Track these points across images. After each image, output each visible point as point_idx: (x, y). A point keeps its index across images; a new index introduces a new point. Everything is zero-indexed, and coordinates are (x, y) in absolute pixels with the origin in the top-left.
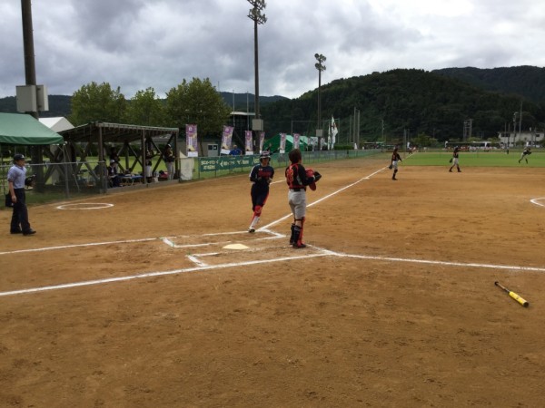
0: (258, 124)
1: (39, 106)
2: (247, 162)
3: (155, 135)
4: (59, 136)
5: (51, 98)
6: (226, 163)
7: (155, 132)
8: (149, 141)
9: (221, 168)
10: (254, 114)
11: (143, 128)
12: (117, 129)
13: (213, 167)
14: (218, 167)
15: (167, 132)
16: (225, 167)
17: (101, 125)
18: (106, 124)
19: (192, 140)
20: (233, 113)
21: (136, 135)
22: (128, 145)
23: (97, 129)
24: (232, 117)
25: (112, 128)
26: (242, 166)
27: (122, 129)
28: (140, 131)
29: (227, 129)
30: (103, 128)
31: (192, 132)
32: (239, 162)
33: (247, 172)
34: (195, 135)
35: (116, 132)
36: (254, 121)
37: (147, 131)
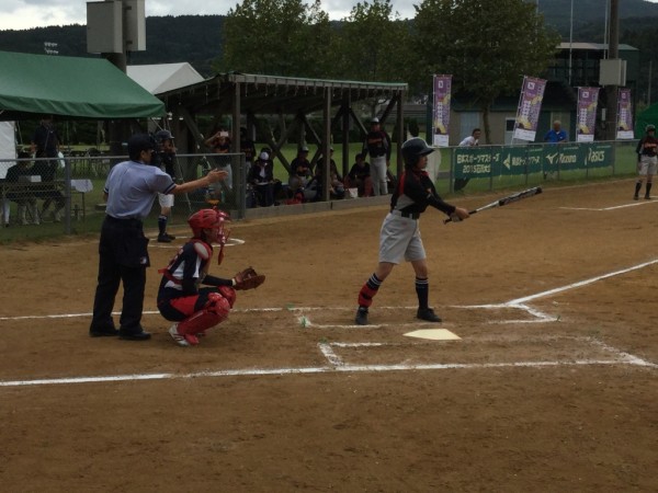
0: (613, 72)
1: (128, 40)
2: (572, 159)
3: (355, 99)
4: (159, 102)
6: (517, 161)
7: (354, 90)
9: (505, 171)
10: (605, 46)
11: (329, 83)
12: (272, 86)
13: (486, 169)
14: (497, 168)
15: (380, 93)
16: (515, 170)
17: (240, 79)
18: (250, 78)
19: (442, 106)
21: (314, 98)
22: (304, 119)
23: (232, 86)
25: (262, 86)
26: (558, 166)
27: (282, 87)
28: (320, 89)
29: (531, 85)
30: (243, 85)
31: (442, 91)
32: (550, 158)
33: (571, 181)
34: (448, 97)
35: (271, 95)
36: (604, 64)
37: (336, 90)
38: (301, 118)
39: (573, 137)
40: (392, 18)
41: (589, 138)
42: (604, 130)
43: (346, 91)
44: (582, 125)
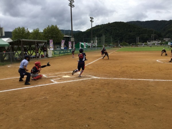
0: (72, 39)
2: (69, 51)
3: (39, 43)
4: (8, 44)
5: (5, 32)
6: (63, 52)
7: (39, 42)
8: (38, 45)
9: (61, 53)
10: (71, 36)
11: (36, 40)
13: (59, 53)
14: (60, 53)
15: (43, 42)
16: (62, 53)
17: (22, 40)
18: (24, 40)
19: (51, 44)
20: (64, 36)
21: (33, 43)
23: (20, 41)
24: (64, 37)
25: (25, 41)
26: (68, 52)
27: (29, 41)
28: (34, 42)
29: (63, 41)
30: (22, 41)
31: (51, 42)
32: (67, 51)
33: (69, 54)
34: (52, 43)
35: (27, 42)
36: (71, 38)
37: (37, 42)
38: (30, 46)
39: (68, 48)
40: (39, 32)
41: (71, 48)
42: (72, 47)
43: (38, 42)
44: (70, 47)
